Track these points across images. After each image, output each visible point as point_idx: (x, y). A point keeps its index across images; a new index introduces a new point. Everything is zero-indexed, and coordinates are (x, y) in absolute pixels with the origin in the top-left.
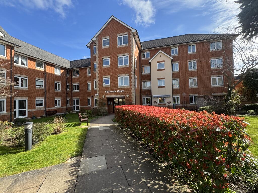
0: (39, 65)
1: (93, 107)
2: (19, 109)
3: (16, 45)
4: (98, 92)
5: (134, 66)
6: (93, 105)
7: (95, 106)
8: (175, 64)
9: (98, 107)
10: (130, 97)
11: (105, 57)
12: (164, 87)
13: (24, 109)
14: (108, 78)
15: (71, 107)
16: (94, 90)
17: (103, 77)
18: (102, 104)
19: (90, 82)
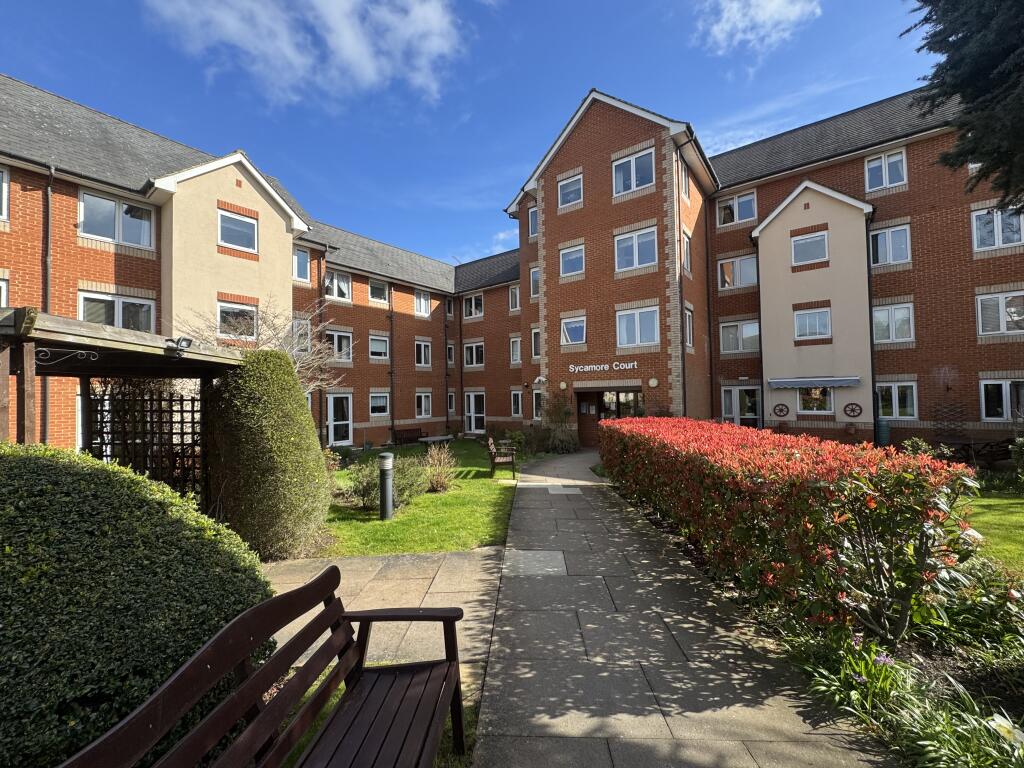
0: (377, 292)
1: (529, 423)
2: (335, 421)
3: (330, 247)
4: (544, 371)
5: (678, 266)
6: (528, 415)
7: (536, 418)
8: (889, 232)
9: (544, 423)
10: (664, 385)
11: (568, 244)
12: (828, 341)
13: (343, 420)
14: (578, 319)
15: (459, 418)
16: (533, 363)
17: (562, 315)
18: (557, 412)
19: (519, 334)
